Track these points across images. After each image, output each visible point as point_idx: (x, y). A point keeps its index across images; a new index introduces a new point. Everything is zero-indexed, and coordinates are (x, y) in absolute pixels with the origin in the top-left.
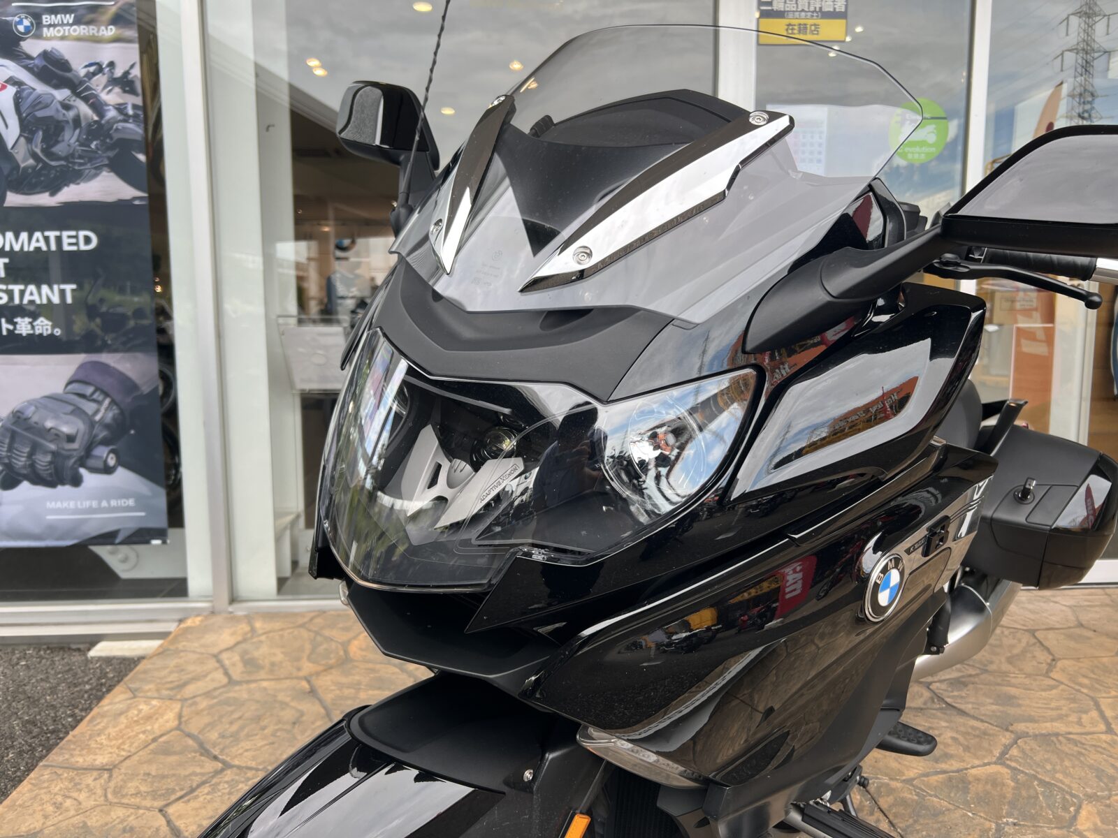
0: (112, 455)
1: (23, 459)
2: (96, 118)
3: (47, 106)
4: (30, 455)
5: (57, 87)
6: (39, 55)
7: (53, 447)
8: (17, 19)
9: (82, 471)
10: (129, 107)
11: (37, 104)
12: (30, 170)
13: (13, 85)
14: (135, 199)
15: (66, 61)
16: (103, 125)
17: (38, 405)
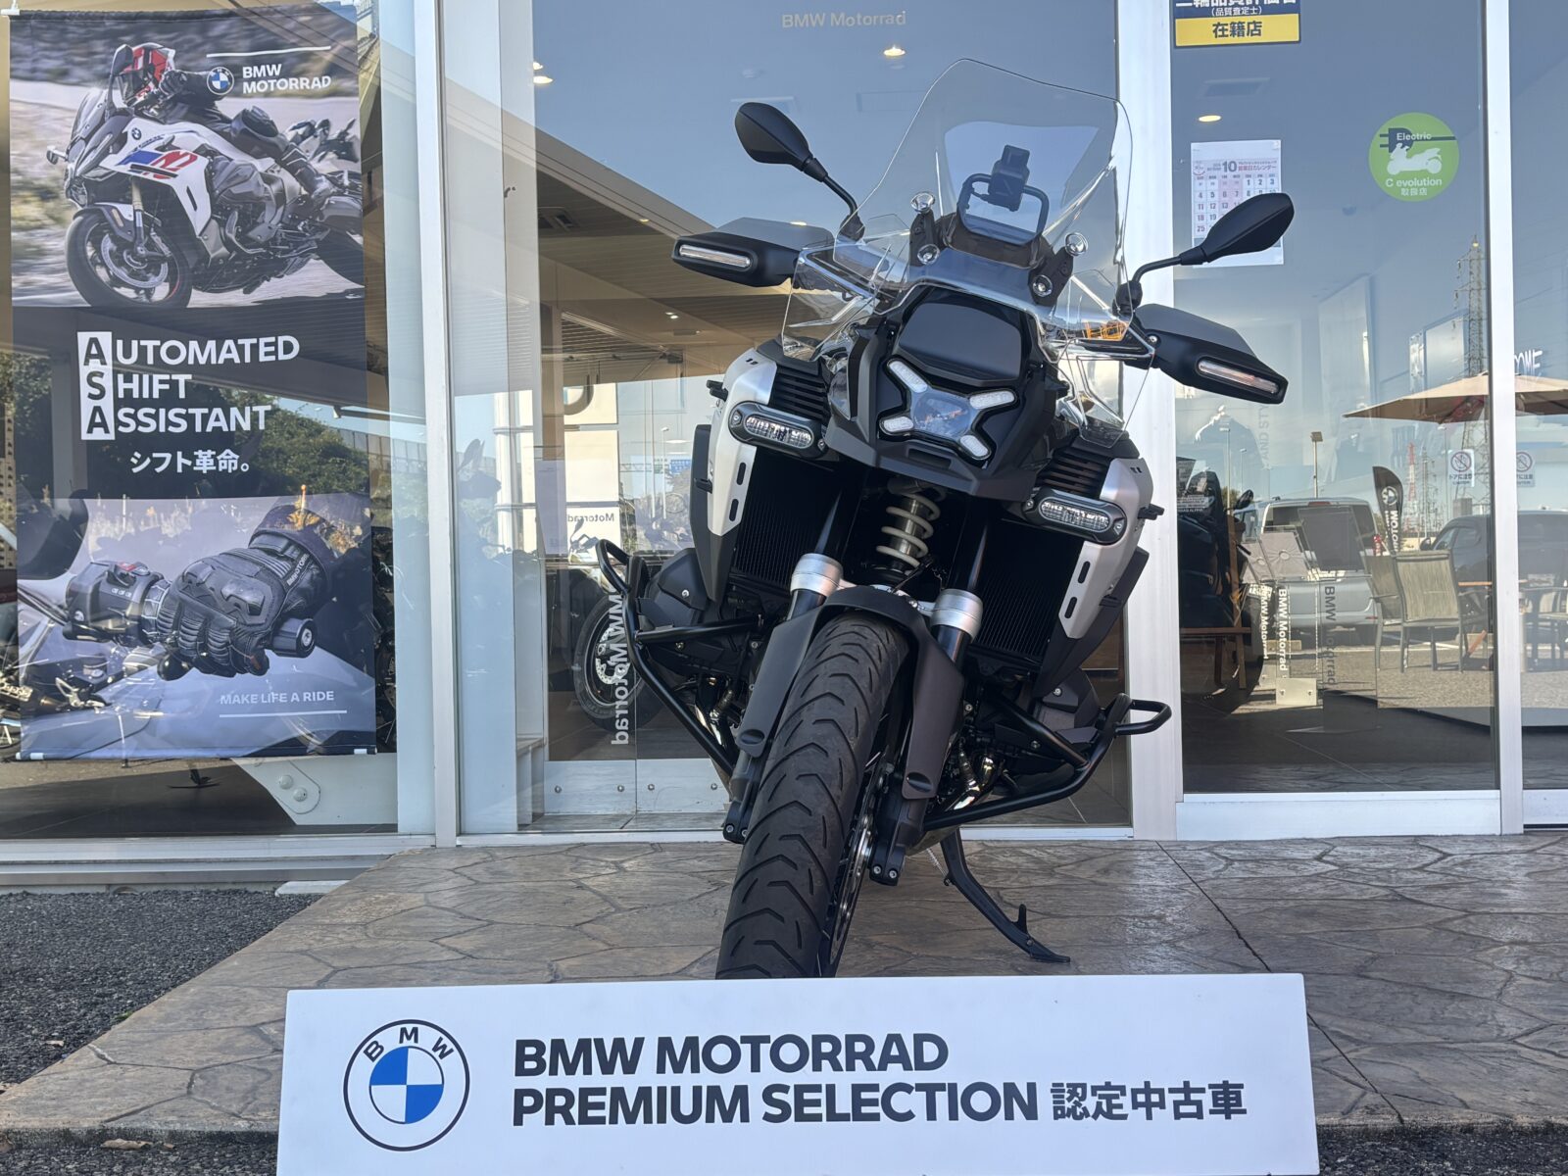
0: (306, 631)
1: (194, 638)
2: (304, 192)
3: (246, 180)
4: (203, 635)
5: (257, 156)
6: (238, 117)
7: (232, 622)
8: (212, 73)
9: (268, 653)
10: (345, 176)
11: (232, 179)
12: (221, 262)
13: (205, 155)
14: (347, 292)
15: (272, 122)
16: (313, 201)
17: (215, 565)
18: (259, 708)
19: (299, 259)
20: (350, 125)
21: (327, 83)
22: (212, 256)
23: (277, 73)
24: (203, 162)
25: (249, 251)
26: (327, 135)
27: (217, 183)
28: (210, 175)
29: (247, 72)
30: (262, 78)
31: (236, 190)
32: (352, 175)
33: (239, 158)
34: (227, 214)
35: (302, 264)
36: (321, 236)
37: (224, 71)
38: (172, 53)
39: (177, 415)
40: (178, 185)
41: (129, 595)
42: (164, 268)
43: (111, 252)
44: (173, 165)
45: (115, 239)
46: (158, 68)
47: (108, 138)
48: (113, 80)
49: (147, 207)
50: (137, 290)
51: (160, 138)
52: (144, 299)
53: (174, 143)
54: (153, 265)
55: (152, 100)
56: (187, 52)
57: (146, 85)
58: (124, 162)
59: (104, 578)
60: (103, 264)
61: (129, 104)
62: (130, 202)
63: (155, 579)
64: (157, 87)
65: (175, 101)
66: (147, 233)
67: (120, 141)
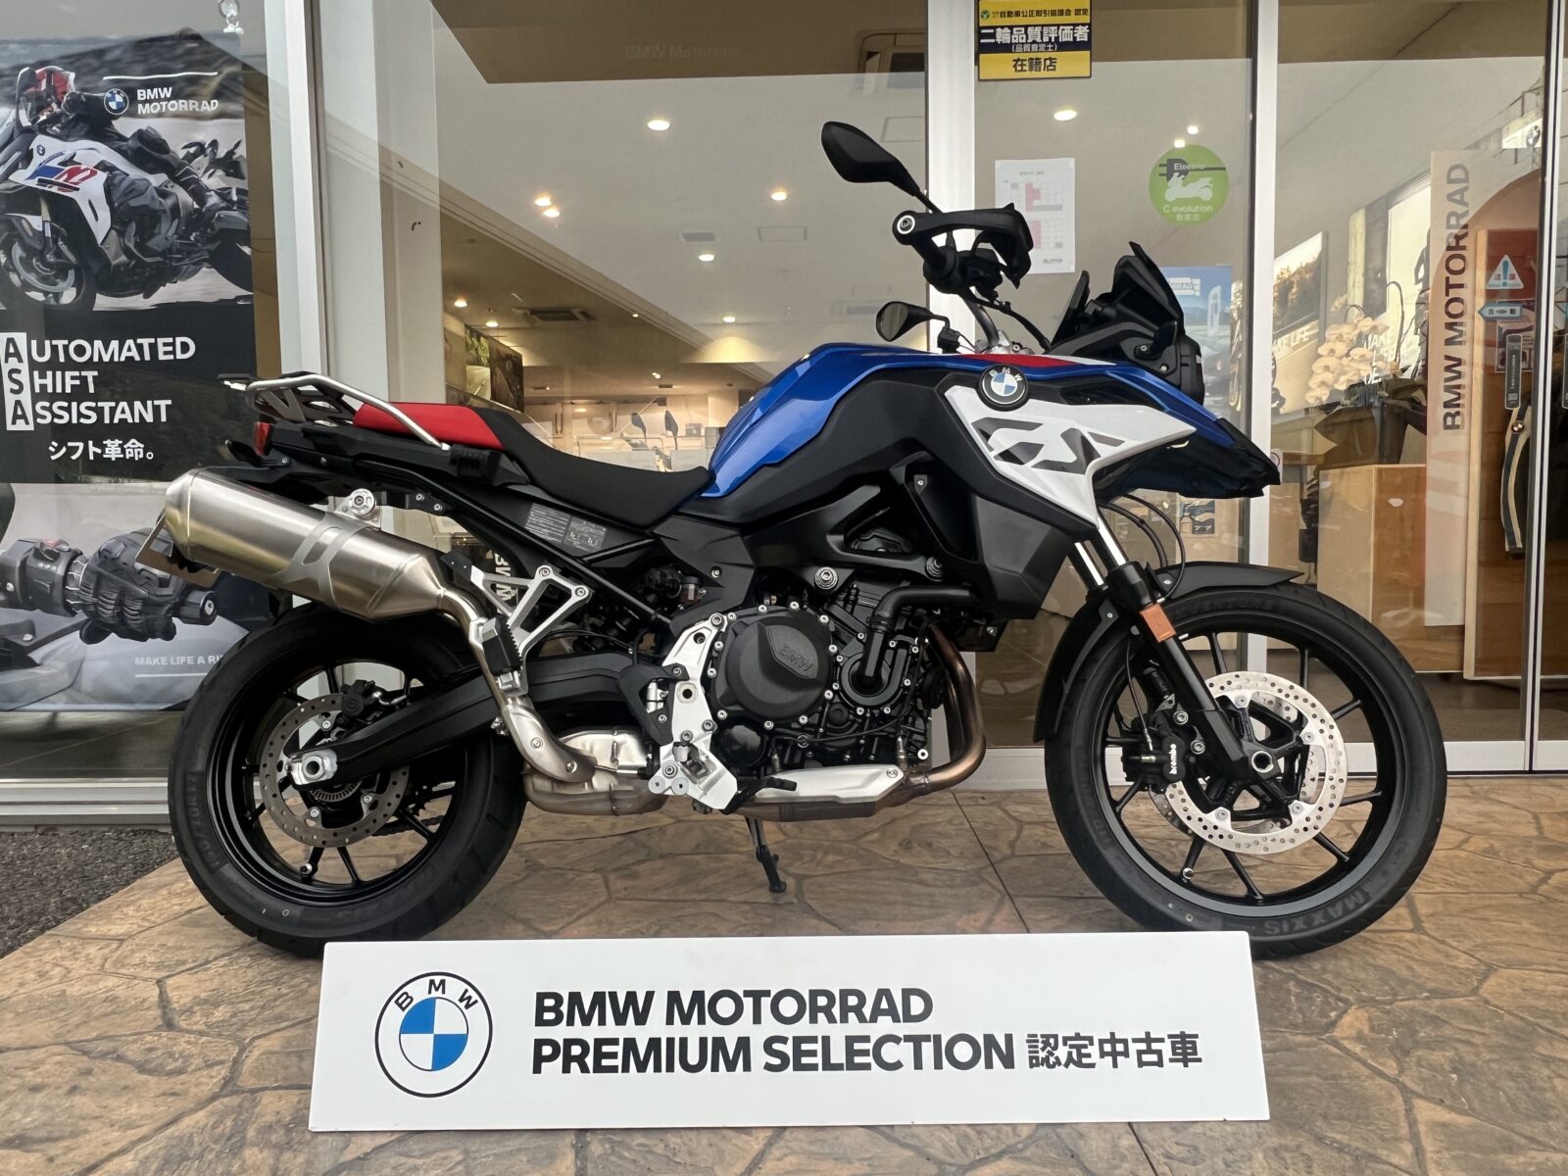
0: (209, 602)
1: (112, 607)
2: (196, 206)
3: (142, 193)
4: (120, 603)
5: (151, 172)
6: (134, 135)
7: (143, 592)
8: (108, 95)
9: (175, 620)
10: (234, 192)
11: (131, 192)
12: (122, 269)
13: (104, 170)
14: (239, 298)
15: (164, 141)
16: (204, 214)
17: (128, 543)
18: (169, 669)
19: (192, 267)
20: (237, 145)
21: (214, 106)
22: (114, 263)
23: (168, 95)
24: (102, 176)
25: (148, 260)
26: (215, 154)
27: (115, 196)
28: (109, 188)
29: (141, 94)
30: (155, 100)
31: (133, 203)
32: (240, 192)
33: (135, 173)
34: (126, 225)
35: (195, 272)
36: (212, 247)
37: (119, 93)
38: (72, 76)
39: (88, 408)
40: (80, 199)
41: (54, 568)
42: (71, 274)
43: (21, 259)
44: (75, 179)
45: (25, 247)
46: (60, 90)
47: (17, 155)
48: (19, 102)
49: (55, 217)
50: (46, 293)
51: (62, 154)
52: (53, 302)
53: (75, 159)
54: (61, 271)
55: (54, 119)
56: (85, 74)
57: (49, 105)
58: (32, 177)
59: (31, 553)
60: (15, 270)
61: (33, 122)
62: (38, 213)
63: (76, 554)
64: (59, 107)
65: (77, 120)
66: (55, 242)
67: (27, 157)
